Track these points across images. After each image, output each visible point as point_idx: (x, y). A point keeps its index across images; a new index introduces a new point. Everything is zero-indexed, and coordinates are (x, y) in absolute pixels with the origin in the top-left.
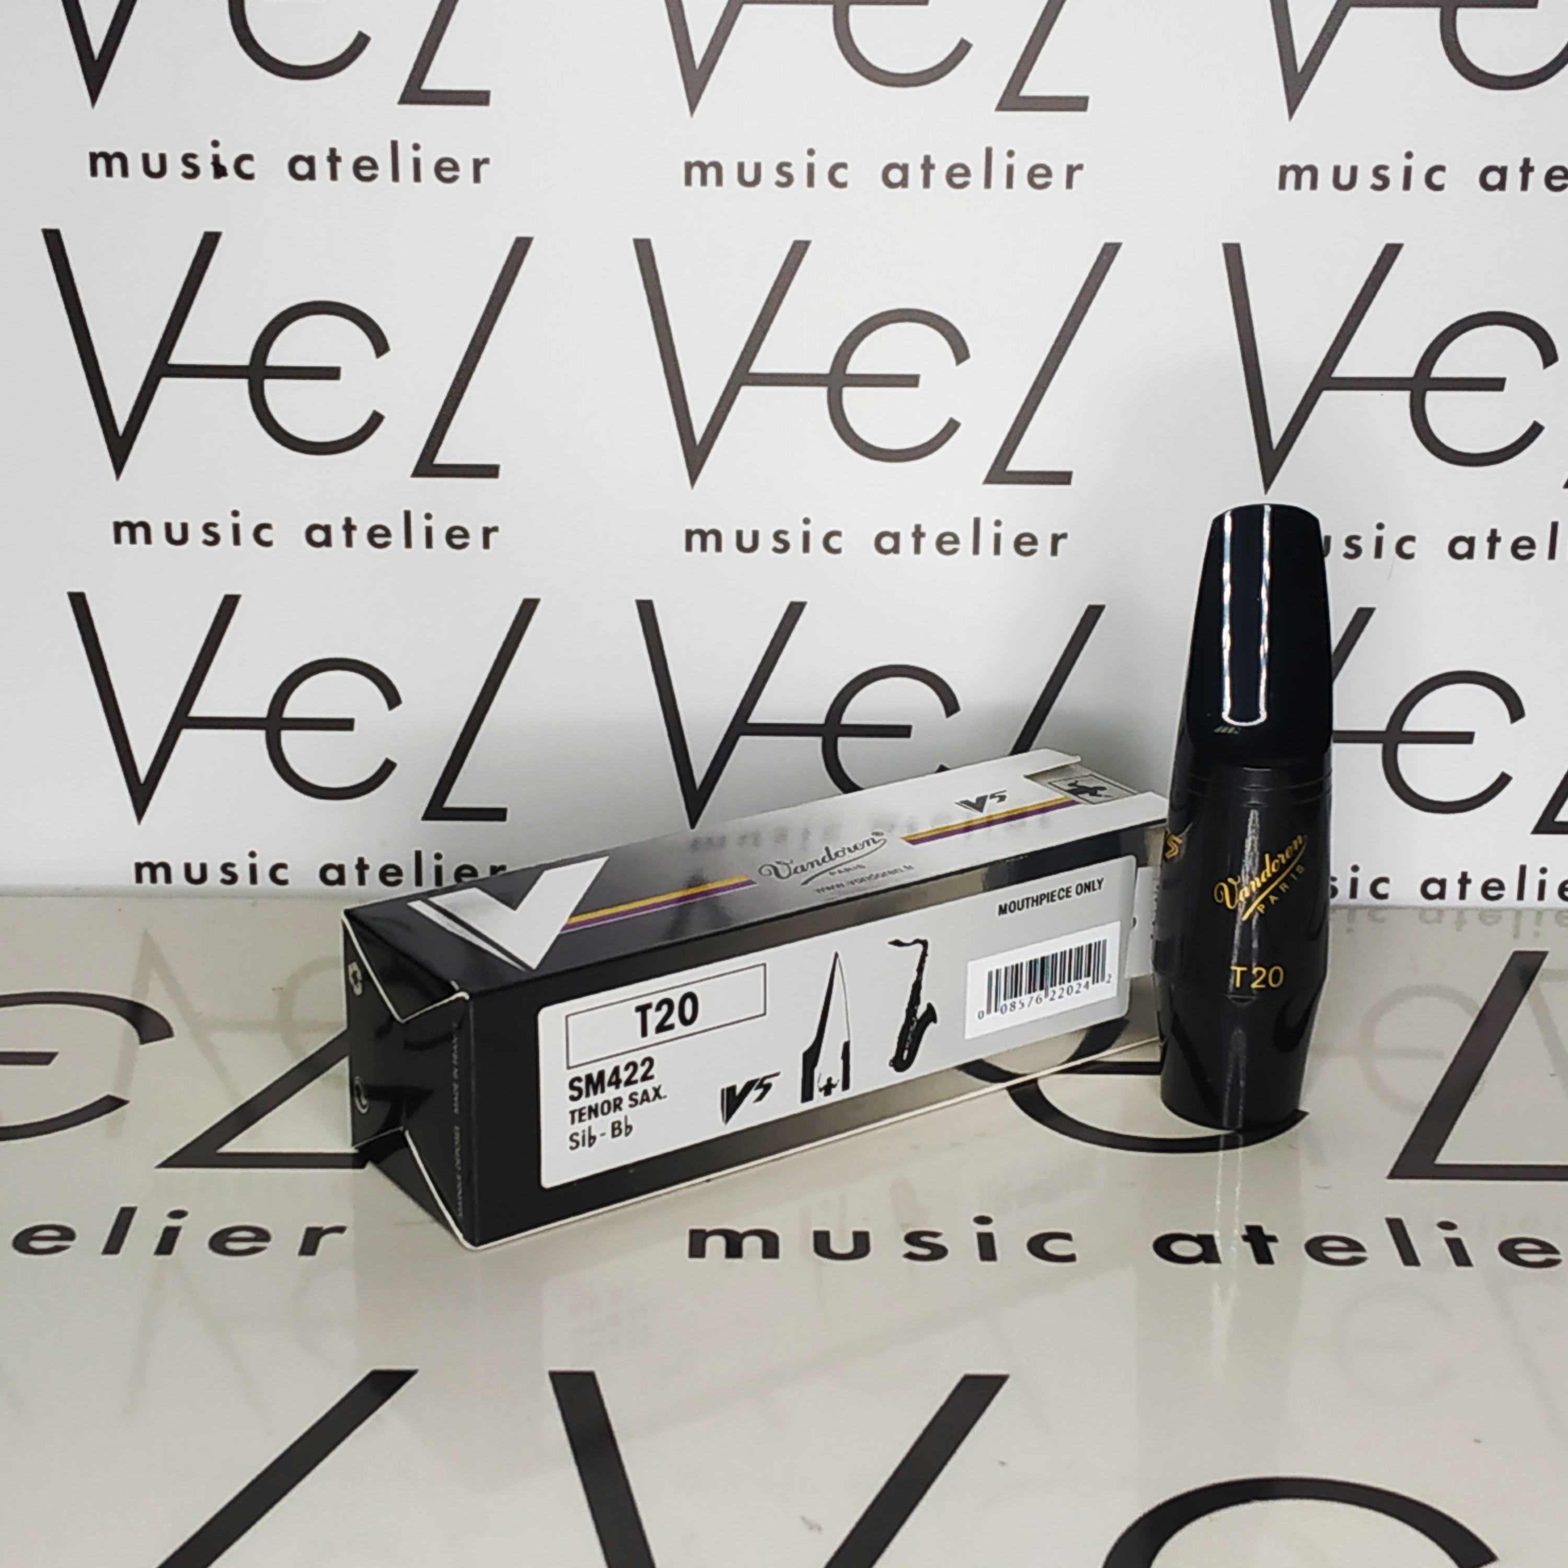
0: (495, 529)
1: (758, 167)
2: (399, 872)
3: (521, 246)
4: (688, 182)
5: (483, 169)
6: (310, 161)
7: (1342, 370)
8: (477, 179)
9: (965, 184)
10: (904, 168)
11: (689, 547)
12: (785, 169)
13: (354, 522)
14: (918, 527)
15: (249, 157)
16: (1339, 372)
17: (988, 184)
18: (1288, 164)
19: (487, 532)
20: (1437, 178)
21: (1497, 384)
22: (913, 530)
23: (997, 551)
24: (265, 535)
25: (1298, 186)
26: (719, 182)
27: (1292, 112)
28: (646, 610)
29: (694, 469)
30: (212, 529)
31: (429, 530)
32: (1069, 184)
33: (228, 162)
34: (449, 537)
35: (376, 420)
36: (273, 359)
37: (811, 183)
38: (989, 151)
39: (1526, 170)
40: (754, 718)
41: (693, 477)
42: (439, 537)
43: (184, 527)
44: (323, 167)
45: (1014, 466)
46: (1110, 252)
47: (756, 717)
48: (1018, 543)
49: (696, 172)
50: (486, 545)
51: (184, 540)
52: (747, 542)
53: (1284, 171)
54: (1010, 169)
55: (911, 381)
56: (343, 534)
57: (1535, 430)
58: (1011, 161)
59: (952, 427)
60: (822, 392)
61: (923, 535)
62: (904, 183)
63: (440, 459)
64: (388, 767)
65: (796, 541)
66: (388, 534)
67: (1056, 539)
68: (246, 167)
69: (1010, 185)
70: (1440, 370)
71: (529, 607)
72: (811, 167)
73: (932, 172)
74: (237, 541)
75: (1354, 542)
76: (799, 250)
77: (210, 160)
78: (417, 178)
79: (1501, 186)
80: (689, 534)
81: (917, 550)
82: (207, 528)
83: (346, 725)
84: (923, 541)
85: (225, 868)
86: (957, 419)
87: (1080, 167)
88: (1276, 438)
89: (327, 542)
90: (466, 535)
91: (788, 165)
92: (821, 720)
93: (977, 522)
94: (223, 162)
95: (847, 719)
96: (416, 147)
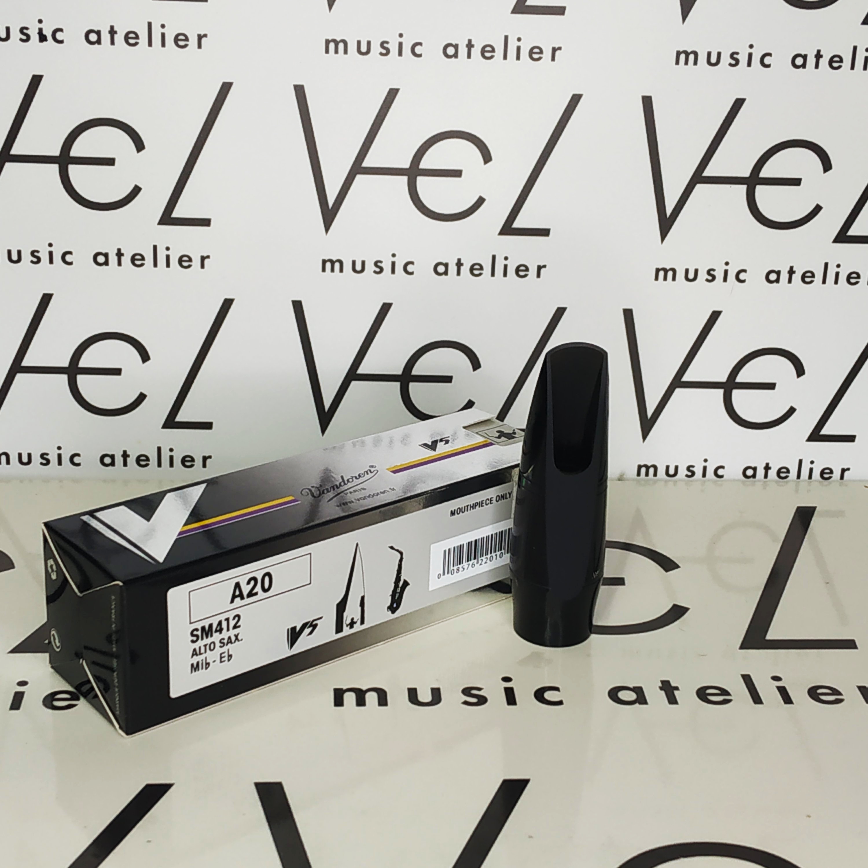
0: (208, 257)
1: (369, 43)
2: (148, 459)
3: (226, 88)
4: (327, 51)
5: (204, 40)
6: (98, 33)
7: (708, 173)
8: (200, 46)
9: (492, 57)
10: (456, 47)
11: (324, 270)
12: (385, 45)
13: (122, 251)
14: (459, 260)
15: (61, 30)
16: (706, 173)
17: (505, 57)
18: (681, 50)
19: (203, 259)
20: (767, 61)
21: (796, 182)
22: (456, 261)
23: (505, 275)
24: (68, 258)
25: (686, 63)
26: (346, 52)
27: (684, 18)
28: (298, 306)
29: (328, 224)
30: (36, 254)
31: (168, 257)
32: (553, 59)
33: (48, 33)
34: (180, 261)
35: (136, 190)
36: (74, 152)
37: (400, 54)
38: (506, 38)
39: (819, 56)
40: (360, 371)
41: (327, 228)
42: (174, 261)
43: (19, 252)
44: (106, 37)
45: (516, 225)
46: (576, 99)
47: (361, 370)
48: (517, 270)
49: (332, 46)
50: (203, 266)
51: (19, 260)
52: (358, 267)
53: (679, 53)
54: (519, 48)
55: (457, 173)
56: (116, 258)
57: (818, 209)
58: (519, 44)
59: (481, 201)
60: (405, 179)
61: (462, 265)
62: (456, 55)
63: (175, 215)
64: (142, 397)
65: (387, 268)
66: (143, 259)
67: (540, 268)
68: (59, 36)
69: (518, 58)
70: (764, 173)
71: (227, 304)
72: (400, 44)
73: (472, 49)
74: (51, 262)
75: (712, 272)
76: (393, 94)
77: (37, 31)
78: (163, 45)
79: (804, 66)
80: (324, 262)
81: (459, 273)
82: (33, 253)
83: (117, 372)
84: (462, 268)
85: (42, 456)
86: (484, 196)
87: (560, 48)
88: (669, 211)
89: (106, 263)
90: (190, 260)
91: (387, 43)
92: (400, 372)
93: (494, 257)
94: (45, 32)
95: (415, 372)
96: (163, 26)
